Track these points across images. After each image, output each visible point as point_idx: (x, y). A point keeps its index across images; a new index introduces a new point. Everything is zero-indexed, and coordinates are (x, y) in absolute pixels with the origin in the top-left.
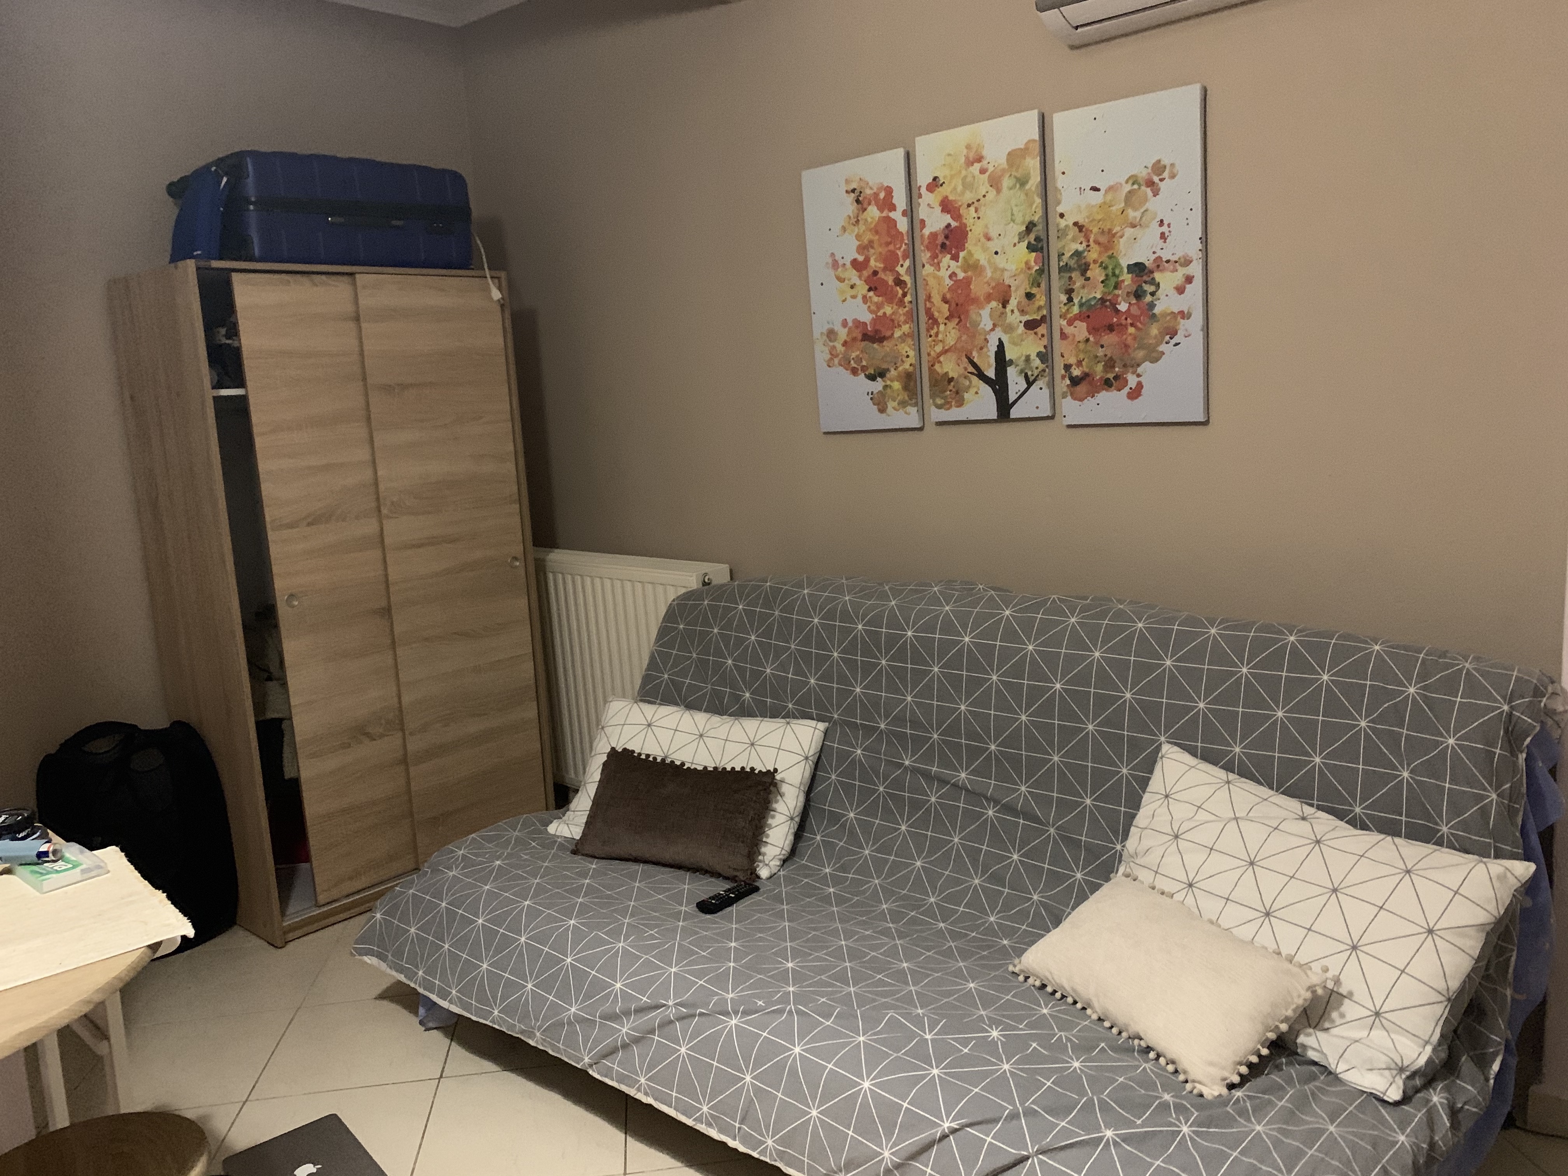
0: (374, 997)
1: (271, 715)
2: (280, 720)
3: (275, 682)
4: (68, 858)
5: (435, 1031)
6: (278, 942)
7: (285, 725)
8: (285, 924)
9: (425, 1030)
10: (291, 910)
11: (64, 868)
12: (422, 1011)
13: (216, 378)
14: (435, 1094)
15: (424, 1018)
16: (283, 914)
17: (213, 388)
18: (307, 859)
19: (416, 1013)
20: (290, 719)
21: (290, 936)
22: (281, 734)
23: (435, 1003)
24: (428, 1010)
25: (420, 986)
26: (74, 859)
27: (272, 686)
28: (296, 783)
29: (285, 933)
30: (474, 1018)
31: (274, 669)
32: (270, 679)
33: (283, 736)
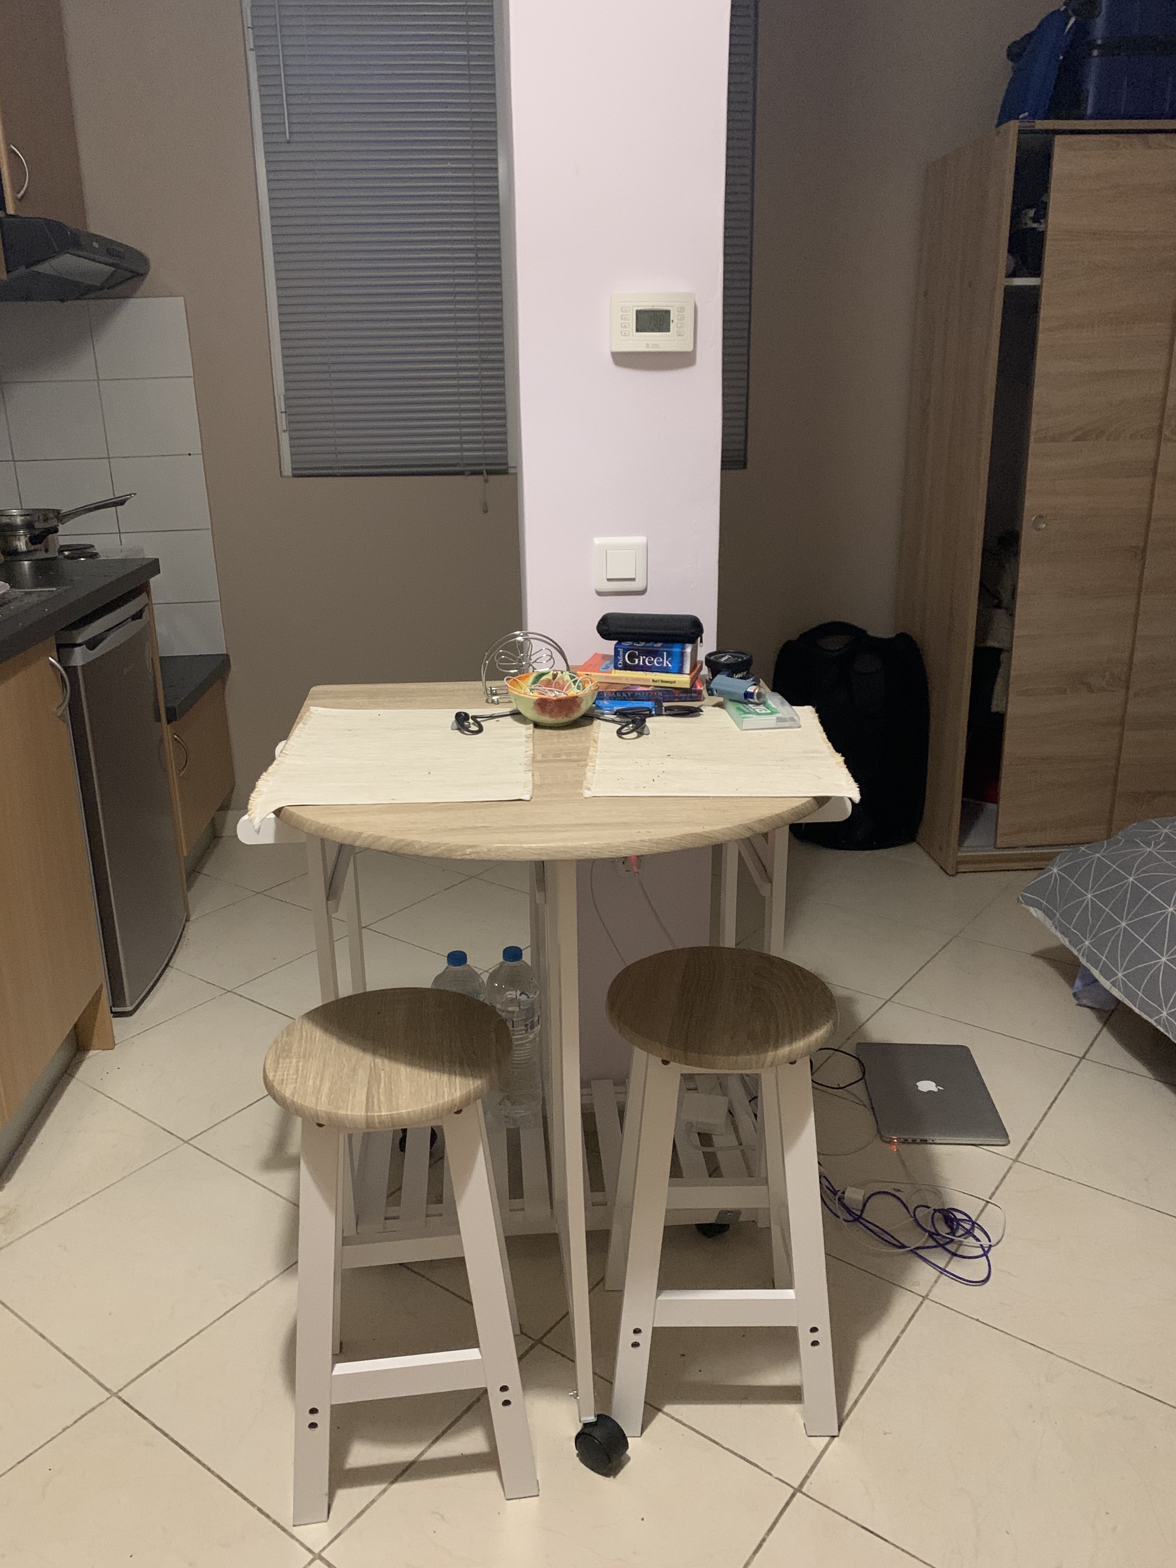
0: (1032, 952)
1: (991, 643)
2: (1000, 651)
3: (1003, 610)
4: (769, 705)
5: (1088, 1010)
6: (952, 870)
7: (1003, 656)
8: (959, 854)
9: (1077, 1005)
10: (967, 843)
11: (764, 712)
12: (1078, 983)
13: (1013, 265)
14: (1074, 1071)
15: (1080, 991)
16: (960, 843)
17: (1007, 277)
18: (995, 800)
19: (1071, 983)
20: (1010, 650)
21: (962, 868)
22: (998, 664)
23: (1096, 981)
24: (1086, 985)
25: (1083, 955)
26: (774, 706)
27: (1000, 614)
28: (1000, 718)
29: (959, 863)
30: (1137, 1010)
31: (1005, 596)
32: (999, 606)
33: (999, 667)
